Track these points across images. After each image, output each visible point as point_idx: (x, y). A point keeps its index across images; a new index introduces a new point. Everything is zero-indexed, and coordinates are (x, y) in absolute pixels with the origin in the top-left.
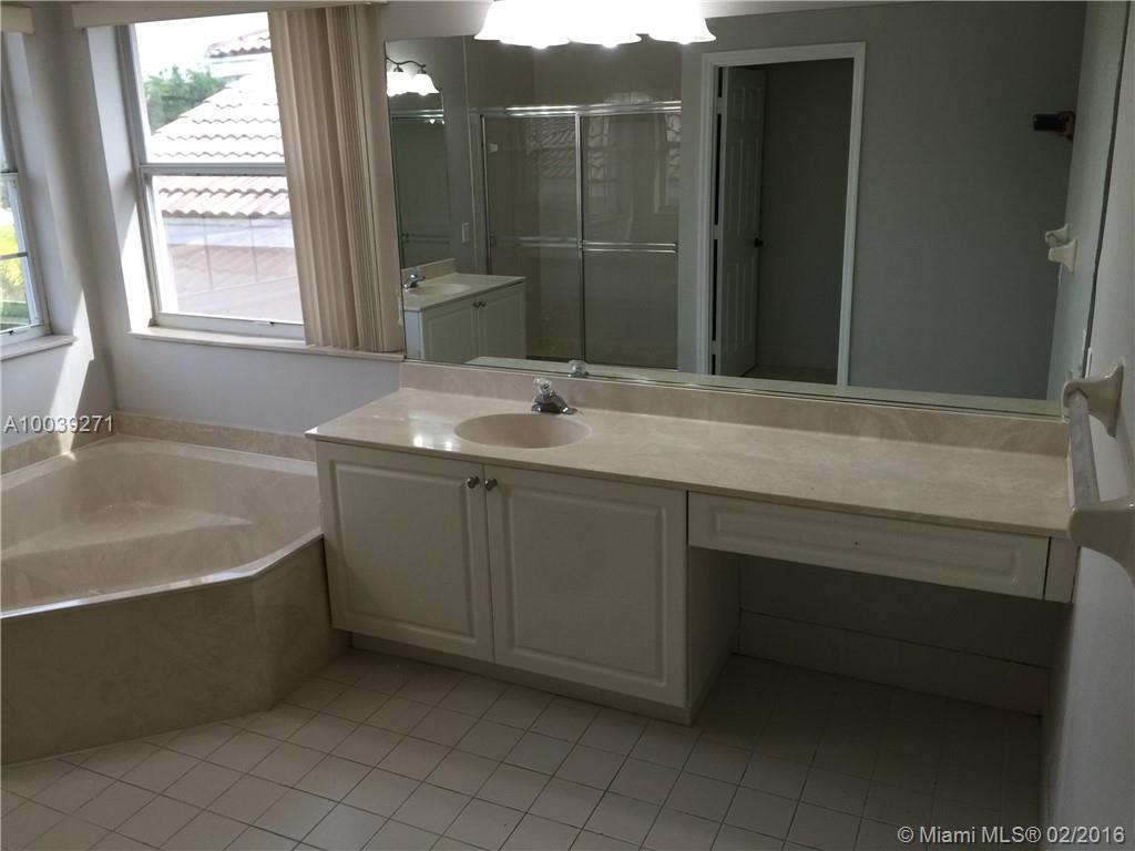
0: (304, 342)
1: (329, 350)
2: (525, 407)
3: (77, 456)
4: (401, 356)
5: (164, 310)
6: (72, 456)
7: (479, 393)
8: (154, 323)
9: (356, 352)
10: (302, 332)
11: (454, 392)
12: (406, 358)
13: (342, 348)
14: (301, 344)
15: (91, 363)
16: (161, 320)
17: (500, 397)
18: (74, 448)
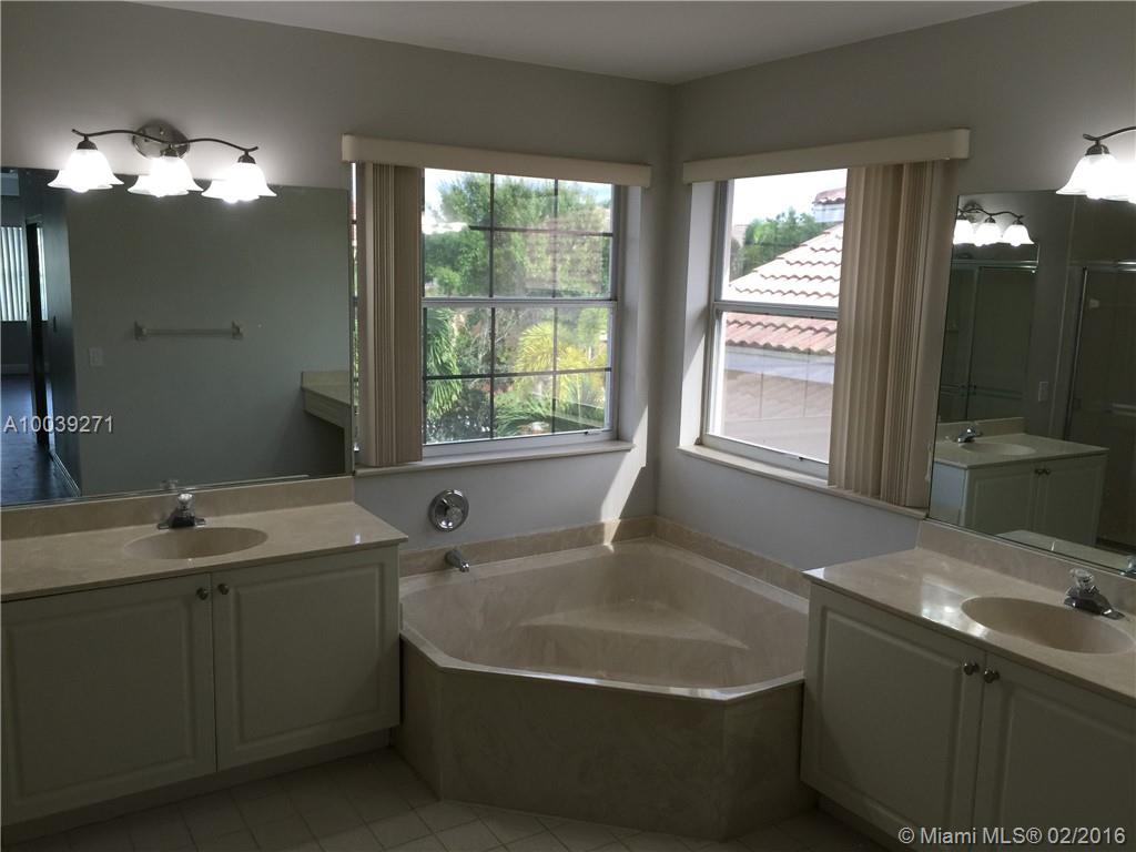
0: (826, 481)
1: (850, 494)
2: (1057, 598)
3: (615, 548)
4: (923, 514)
5: (710, 433)
6: (611, 548)
7: (1005, 570)
8: (700, 443)
9: (877, 501)
10: (826, 471)
11: (976, 563)
12: (927, 516)
13: (863, 493)
14: (823, 483)
15: (643, 469)
16: (706, 440)
17: (1029, 580)
18: (613, 541)
